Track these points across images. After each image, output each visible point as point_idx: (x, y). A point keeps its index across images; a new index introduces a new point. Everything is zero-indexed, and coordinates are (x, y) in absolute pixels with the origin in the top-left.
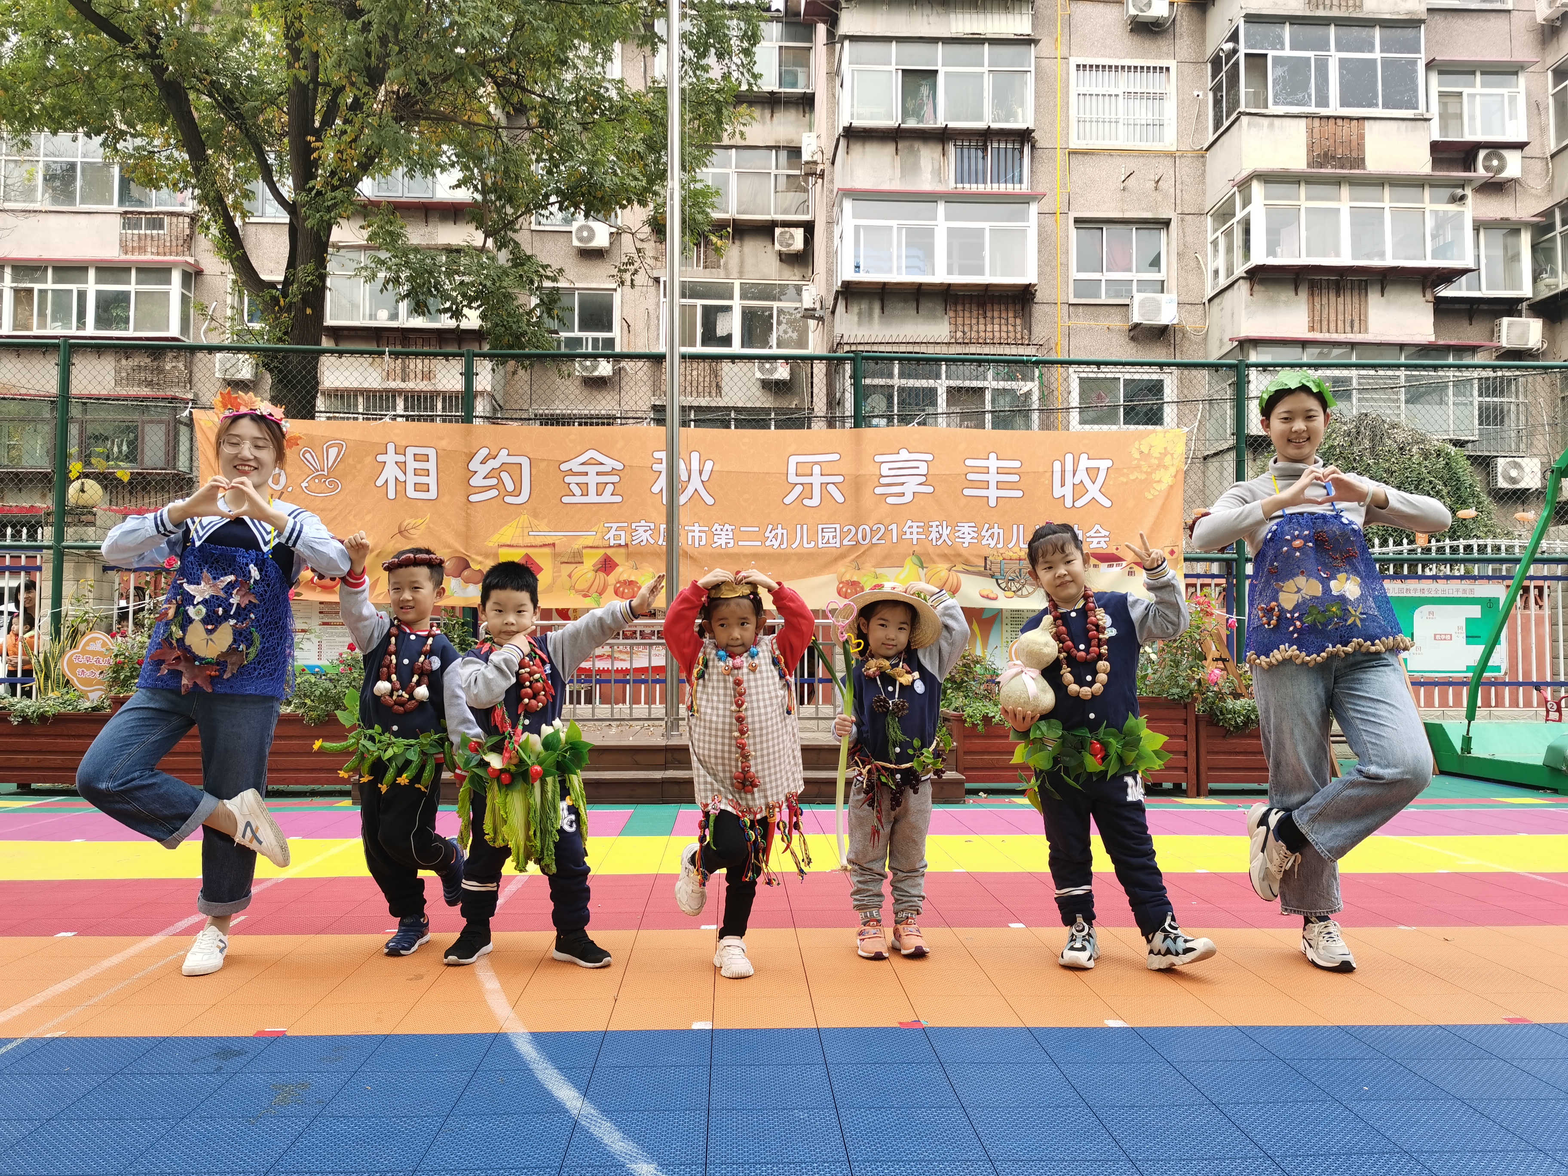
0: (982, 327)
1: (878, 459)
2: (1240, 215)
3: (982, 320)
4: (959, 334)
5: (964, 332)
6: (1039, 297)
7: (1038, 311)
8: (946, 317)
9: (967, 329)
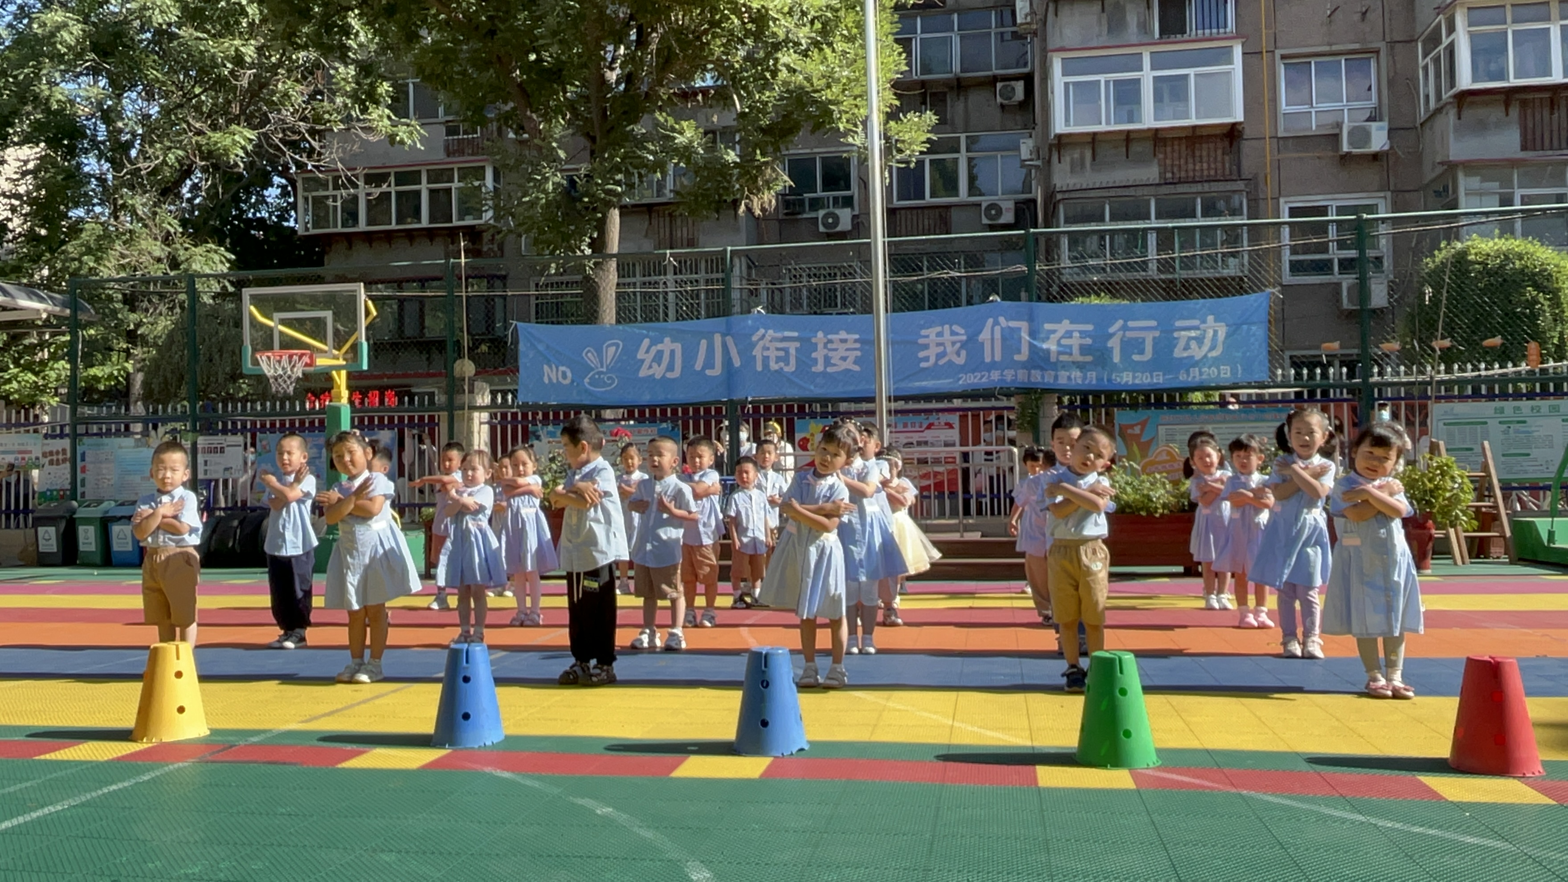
0: (1191, 166)
2: (1445, 42)
3: (1190, 160)
4: (1169, 175)
5: (1173, 173)
6: (1247, 133)
7: (1246, 147)
8: (1156, 161)
9: (1175, 170)
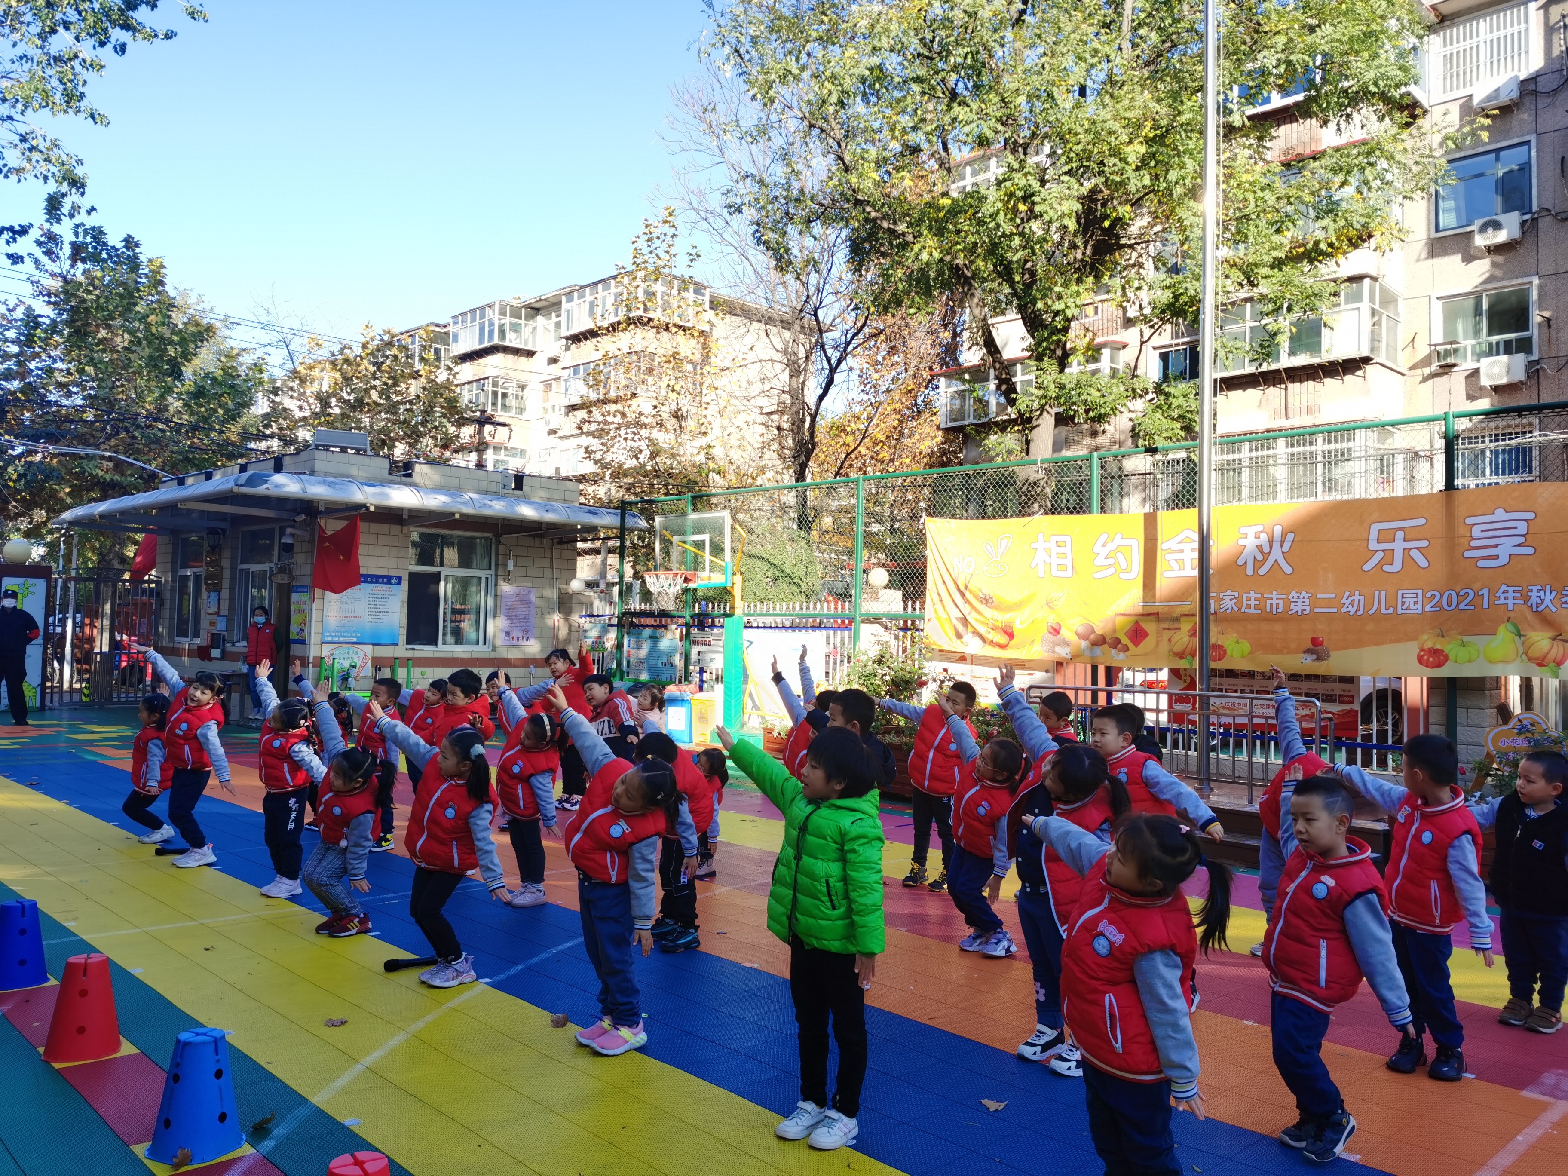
1: (1469, 521)
